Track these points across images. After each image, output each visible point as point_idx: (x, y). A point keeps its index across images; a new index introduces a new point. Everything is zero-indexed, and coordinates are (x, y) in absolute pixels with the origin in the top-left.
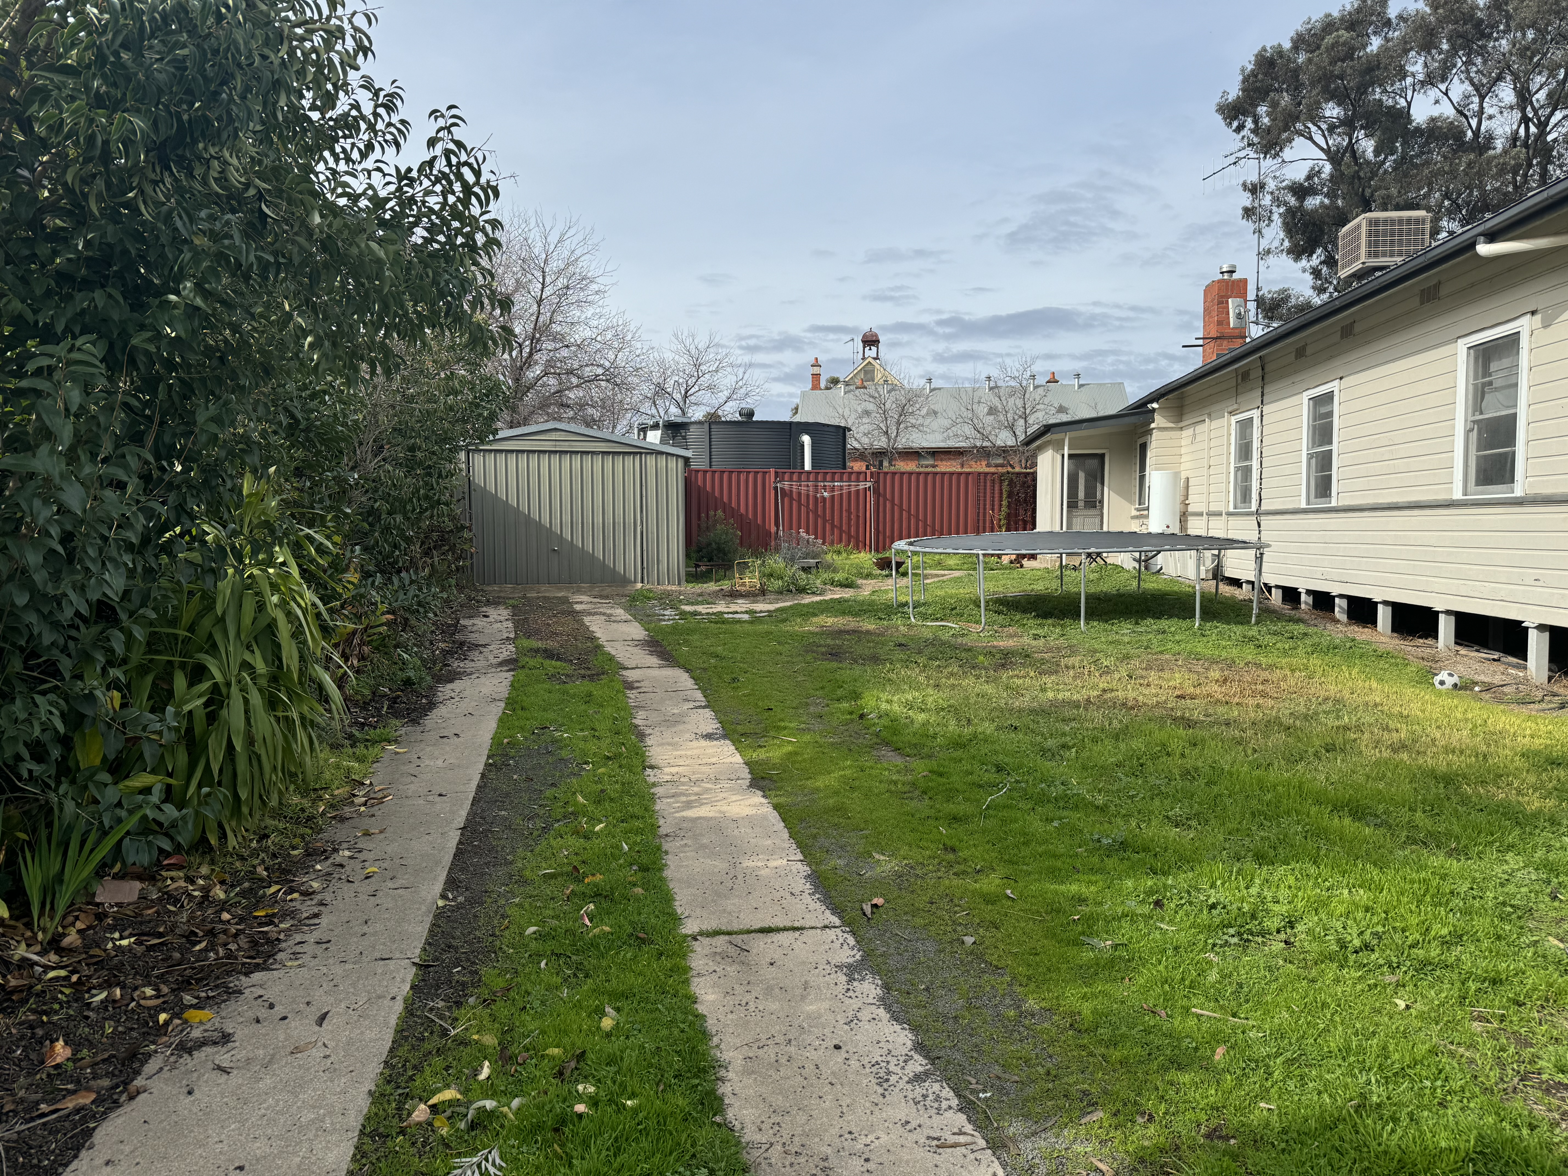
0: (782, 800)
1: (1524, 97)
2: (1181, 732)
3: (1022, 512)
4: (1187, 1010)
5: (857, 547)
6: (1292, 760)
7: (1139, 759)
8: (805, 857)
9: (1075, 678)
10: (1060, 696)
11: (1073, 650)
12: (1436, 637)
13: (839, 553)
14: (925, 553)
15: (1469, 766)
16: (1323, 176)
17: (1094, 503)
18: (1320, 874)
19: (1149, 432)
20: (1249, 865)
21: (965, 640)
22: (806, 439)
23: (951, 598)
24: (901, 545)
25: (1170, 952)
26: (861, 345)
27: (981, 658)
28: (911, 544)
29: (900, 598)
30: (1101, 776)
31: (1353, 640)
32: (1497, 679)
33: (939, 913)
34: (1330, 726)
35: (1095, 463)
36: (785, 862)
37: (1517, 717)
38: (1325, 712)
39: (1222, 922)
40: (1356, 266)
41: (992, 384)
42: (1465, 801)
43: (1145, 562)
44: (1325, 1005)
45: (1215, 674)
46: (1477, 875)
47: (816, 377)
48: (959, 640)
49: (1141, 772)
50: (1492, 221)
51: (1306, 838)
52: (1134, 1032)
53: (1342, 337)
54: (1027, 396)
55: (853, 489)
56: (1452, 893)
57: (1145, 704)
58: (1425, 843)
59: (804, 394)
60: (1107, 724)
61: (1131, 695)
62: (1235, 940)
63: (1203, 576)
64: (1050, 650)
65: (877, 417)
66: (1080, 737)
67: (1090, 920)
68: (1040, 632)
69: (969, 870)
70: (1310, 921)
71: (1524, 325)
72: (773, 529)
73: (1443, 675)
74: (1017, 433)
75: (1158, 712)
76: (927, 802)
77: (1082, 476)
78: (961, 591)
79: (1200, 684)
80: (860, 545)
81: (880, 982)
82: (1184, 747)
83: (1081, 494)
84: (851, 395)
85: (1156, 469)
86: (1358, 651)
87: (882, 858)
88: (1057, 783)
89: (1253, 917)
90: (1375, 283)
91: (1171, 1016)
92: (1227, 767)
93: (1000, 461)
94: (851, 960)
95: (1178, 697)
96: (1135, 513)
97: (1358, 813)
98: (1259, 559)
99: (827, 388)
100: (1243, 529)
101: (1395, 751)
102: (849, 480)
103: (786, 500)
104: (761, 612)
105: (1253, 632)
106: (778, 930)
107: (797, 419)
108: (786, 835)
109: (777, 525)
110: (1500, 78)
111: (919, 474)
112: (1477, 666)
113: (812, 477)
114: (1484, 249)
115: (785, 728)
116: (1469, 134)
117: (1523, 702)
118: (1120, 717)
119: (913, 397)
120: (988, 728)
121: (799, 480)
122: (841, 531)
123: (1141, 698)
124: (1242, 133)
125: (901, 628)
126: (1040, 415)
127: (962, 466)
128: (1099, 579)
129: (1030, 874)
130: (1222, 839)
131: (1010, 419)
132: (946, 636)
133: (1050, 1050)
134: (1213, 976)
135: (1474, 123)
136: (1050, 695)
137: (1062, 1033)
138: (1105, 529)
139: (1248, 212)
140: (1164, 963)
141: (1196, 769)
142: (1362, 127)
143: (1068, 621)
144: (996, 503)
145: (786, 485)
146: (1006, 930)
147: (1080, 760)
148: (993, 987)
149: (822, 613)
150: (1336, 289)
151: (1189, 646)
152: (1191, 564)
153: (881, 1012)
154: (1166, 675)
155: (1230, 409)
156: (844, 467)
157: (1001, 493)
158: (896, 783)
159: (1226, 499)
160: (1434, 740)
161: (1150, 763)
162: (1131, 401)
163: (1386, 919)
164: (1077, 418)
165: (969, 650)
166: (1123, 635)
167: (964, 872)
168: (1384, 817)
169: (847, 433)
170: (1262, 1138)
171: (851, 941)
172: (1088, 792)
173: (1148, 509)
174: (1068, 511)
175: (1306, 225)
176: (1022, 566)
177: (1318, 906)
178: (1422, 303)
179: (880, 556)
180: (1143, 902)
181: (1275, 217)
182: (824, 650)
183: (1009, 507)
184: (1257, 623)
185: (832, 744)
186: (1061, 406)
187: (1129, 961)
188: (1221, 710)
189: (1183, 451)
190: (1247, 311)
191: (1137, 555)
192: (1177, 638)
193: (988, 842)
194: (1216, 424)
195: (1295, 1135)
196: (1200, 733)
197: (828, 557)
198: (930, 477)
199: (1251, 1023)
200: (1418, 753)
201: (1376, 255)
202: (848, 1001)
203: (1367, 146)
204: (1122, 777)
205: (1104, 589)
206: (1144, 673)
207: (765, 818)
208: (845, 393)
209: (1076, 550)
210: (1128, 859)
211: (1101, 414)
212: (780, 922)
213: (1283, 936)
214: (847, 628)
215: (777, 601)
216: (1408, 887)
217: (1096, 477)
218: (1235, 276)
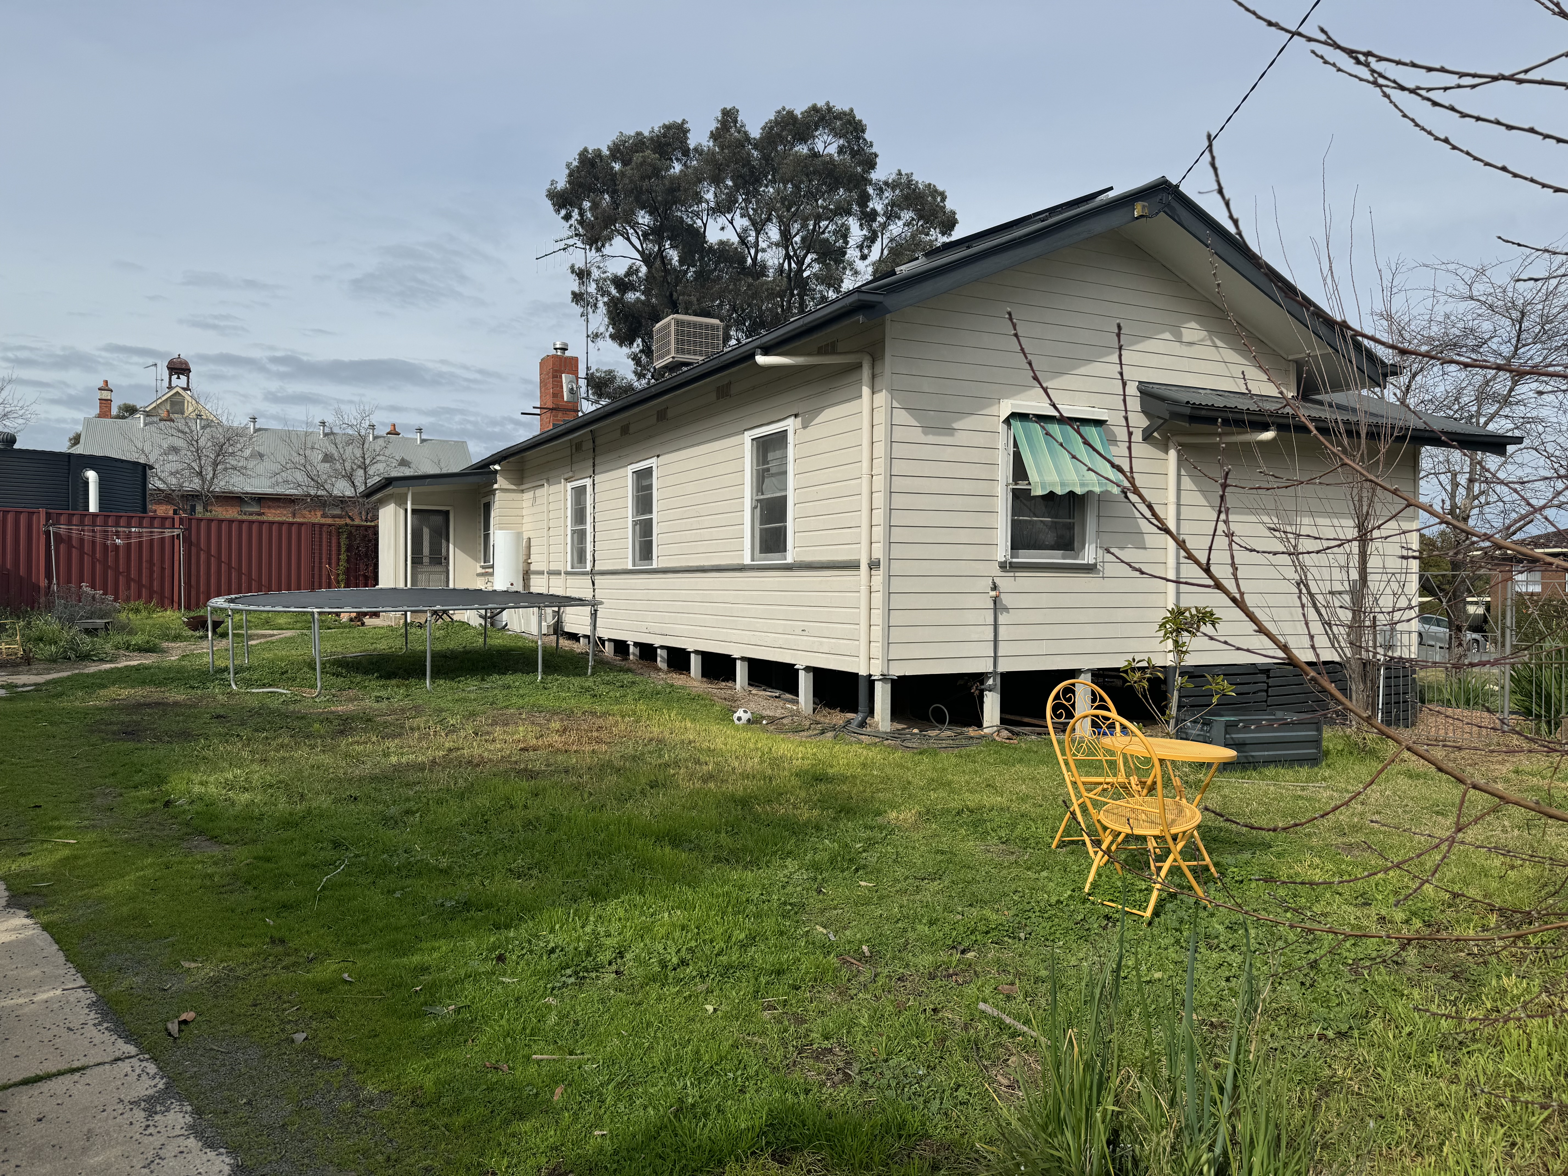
0: (55, 917)
1: (786, 238)
2: (524, 784)
3: (362, 566)
4: (528, 1058)
5: (162, 605)
6: (622, 800)
7: (483, 816)
8: (88, 982)
9: (420, 740)
10: (404, 760)
11: (418, 710)
12: (735, 681)
13: (137, 611)
14: (249, 612)
15: (759, 788)
16: (640, 274)
17: (439, 560)
18: (645, 903)
19: (493, 492)
20: (586, 903)
21: (297, 707)
22: (92, 476)
23: (282, 660)
24: (219, 602)
25: (511, 1005)
26: (167, 372)
27: (317, 726)
28: (232, 601)
29: (217, 663)
30: (446, 838)
31: (672, 686)
32: (778, 713)
33: (264, 1014)
34: (654, 764)
35: (439, 519)
36: (59, 992)
37: (792, 743)
38: (649, 752)
39: (560, 965)
40: (667, 360)
41: (327, 430)
42: (756, 819)
43: (491, 619)
44: (649, 1024)
45: (556, 725)
46: (766, 881)
47: (105, 404)
48: (291, 708)
49: (486, 828)
50: (767, 336)
51: (633, 870)
52: (476, 1093)
53: (658, 420)
54: (366, 446)
55: (156, 537)
56: (748, 900)
57: (490, 760)
58: (727, 860)
59: (87, 421)
60: (452, 784)
61: (476, 752)
62: (572, 980)
63: (544, 631)
64: (393, 712)
65: (188, 456)
66: (425, 800)
67: (432, 988)
68: (383, 693)
69: (301, 960)
70: (637, 948)
71: (790, 425)
72: (43, 583)
73: (740, 713)
74: (356, 483)
75: (502, 767)
76: (251, 892)
77: (426, 532)
78: (293, 652)
79: (542, 736)
80: (166, 601)
81: (189, 1108)
82: (527, 799)
83: (426, 551)
84: (153, 428)
85: (500, 529)
86: (675, 695)
87: (193, 965)
88: (400, 852)
89: (588, 954)
90: (682, 377)
91: (513, 1069)
92: (565, 813)
93: (338, 512)
94: (151, 1092)
95: (521, 750)
96: (480, 570)
97: (676, 840)
98: (594, 615)
99: (118, 417)
100: (579, 587)
101: (705, 781)
102: (152, 526)
103: (62, 547)
104: (24, 685)
105: (589, 683)
106: (49, 1077)
107: (79, 450)
108: (61, 958)
109: (49, 576)
110: (769, 219)
111: (241, 522)
112: (764, 703)
113: (99, 521)
114: (761, 359)
115: (60, 828)
116: (749, 261)
117: (796, 731)
118: (465, 775)
119: (233, 436)
120: (324, 802)
121: (82, 523)
122: (140, 586)
123: (486, 754)
124: (570, 222)
125: (220, 697)
126: (380, 467)
127: (294, 516)
128: (445, 637)
129: (369, 952)
130: (560, 883)
131: (348, 468)
132: (275, 704)
133: (391, 1135)
134: (552, 1019)
135: (753, 251)
136: (394, 759)
137: (403, 1113)
138: (451, 586)
139: (577, 297)
140: (506, 1016)
141: (538, 819)
142: (669, 239)
143: (413, 681)
144: (334, 557)
145: (63, 529)
146: (343, 1017)
147: (424, 825)
148: (327, 1082)
149: (113, 684)
150: (653, 377)
151: (532, 700)
152: (534, 620)
153: (192, 1142)
154: (510, 729)
155: (566, 476)
156: (144, 510)
157: (339, 546)
158: (211, 876)
159: (564, 559)
160: (734, 769)
161: (493, 818)
162: (475, 460)
163: (698, 934)
164: (420, 473)
165: (303, 718)
166: (469, 692)
167: (295, 964)
168: (696, 842)
169: (149, 472)
170: (596, 1165)
171: (152, 1068)
172: (432, 856)
173: (492, 567)
174: (412, 567)
175: (626, 317)
176: (363, 624)
177: (644, 931)
178: (718, 398)
179: (192, 614)
180: (486, 959)
181: (600, 304)
182: (115, 728)
183: (348, 561)
184: (593, 674)
185: (127, 841)
186: (403, 460)
187: (472, 1021)
188: (560, 758)
189: (525, 512)
190: (579, 387)
191: (483, 612)
192: (521, 692)
193: (323, 926)
194: (554, 488)
195: (625, 1153)
196: (542, 783)
197: (123, 616)
198: (255, 527)
199: (586, 1057)
200: (722, 781)
201: (683, 353)
202: (146, 1140)
203: (674, 256)
204: (467, 836)
205: (451, 647)
206: (489, 729)
207: (28, 941)
208: (146, 425)
209: (421, 608)
210: (472, 918)
211: (444, 471)
212: (51, 1067)
213: (614, 967)
214: (148, 700)
215: (48, 671)
216: (714, 901)
217: (441, 535)
218: (568, 354)
